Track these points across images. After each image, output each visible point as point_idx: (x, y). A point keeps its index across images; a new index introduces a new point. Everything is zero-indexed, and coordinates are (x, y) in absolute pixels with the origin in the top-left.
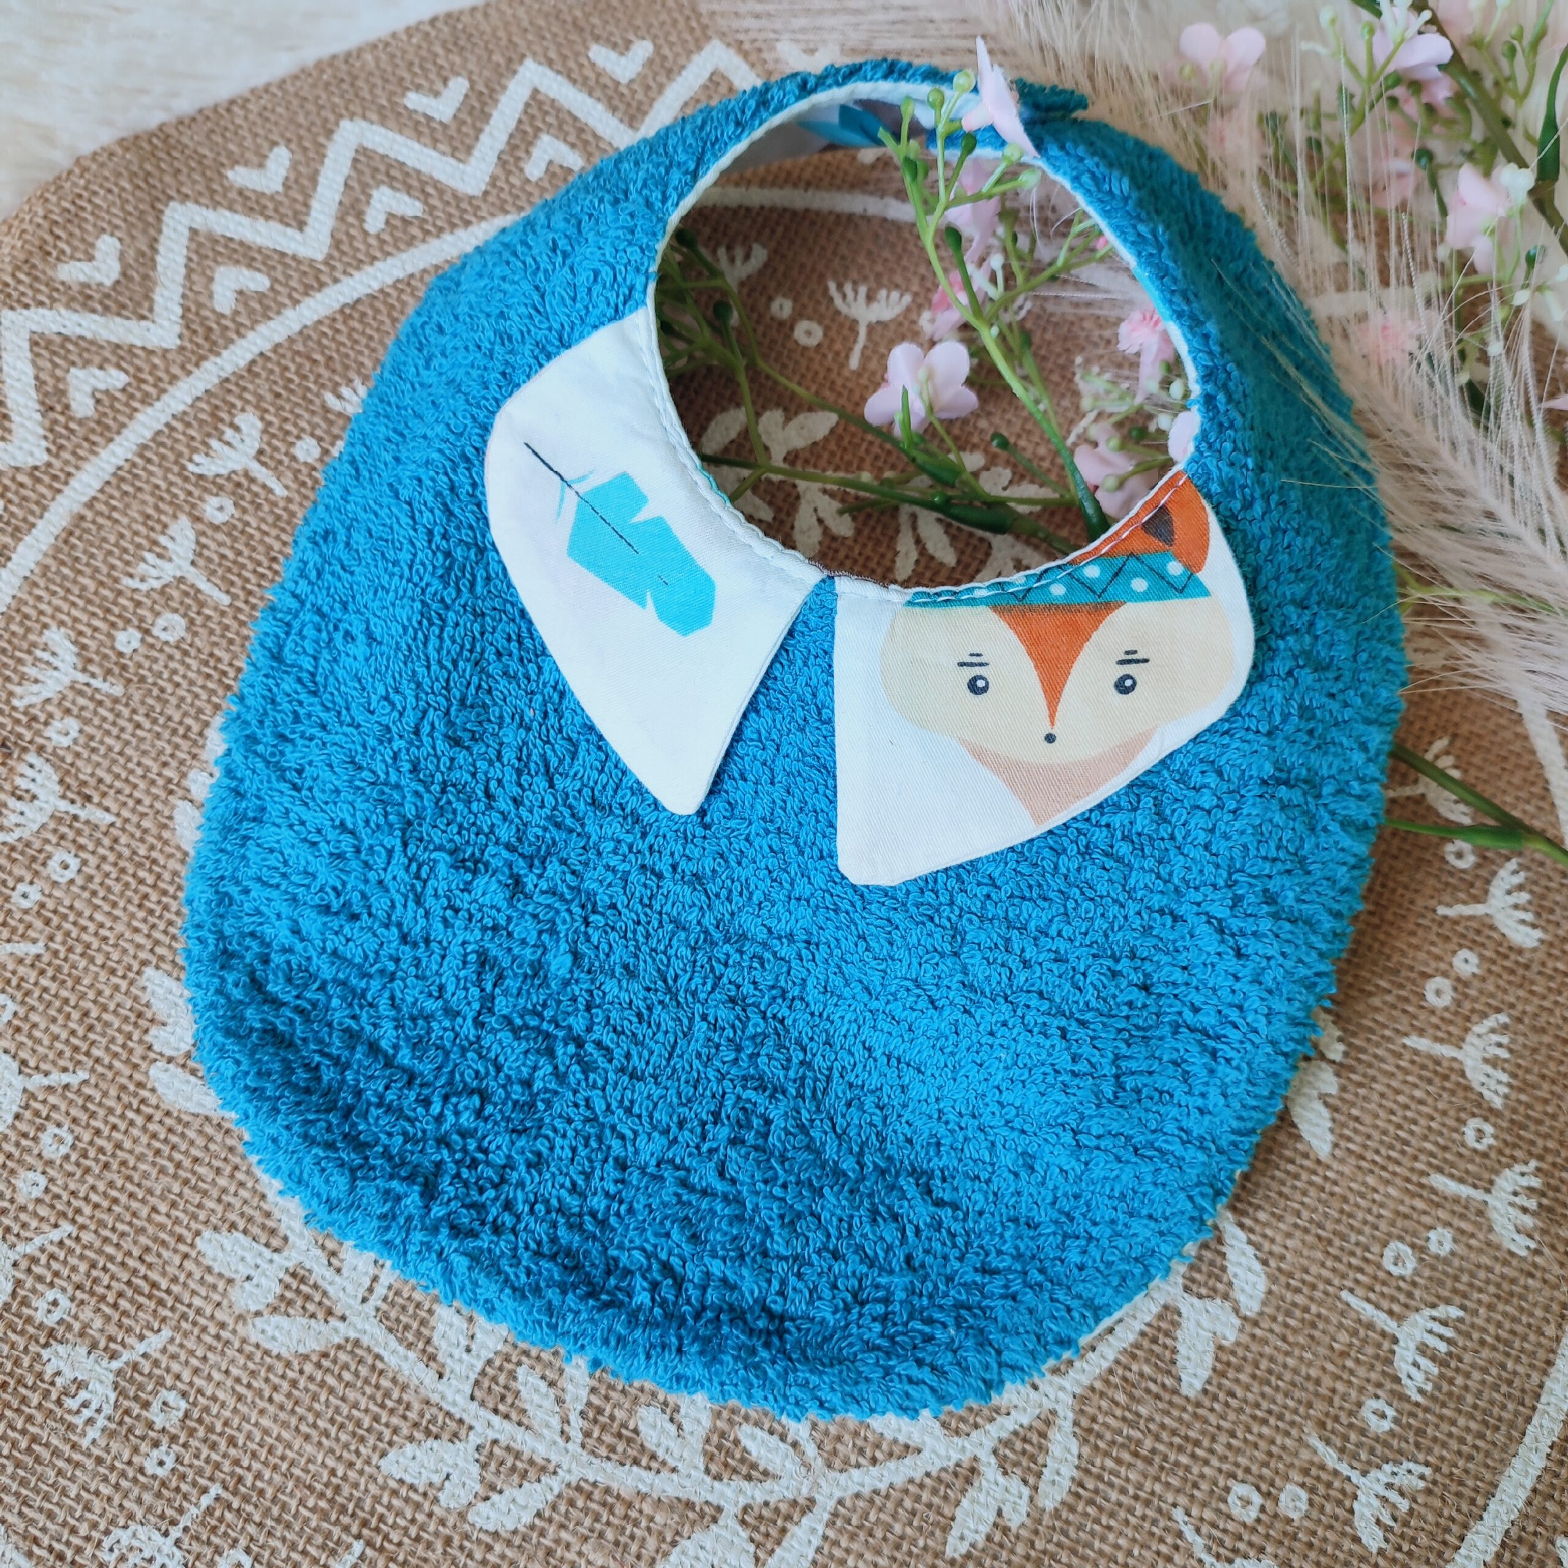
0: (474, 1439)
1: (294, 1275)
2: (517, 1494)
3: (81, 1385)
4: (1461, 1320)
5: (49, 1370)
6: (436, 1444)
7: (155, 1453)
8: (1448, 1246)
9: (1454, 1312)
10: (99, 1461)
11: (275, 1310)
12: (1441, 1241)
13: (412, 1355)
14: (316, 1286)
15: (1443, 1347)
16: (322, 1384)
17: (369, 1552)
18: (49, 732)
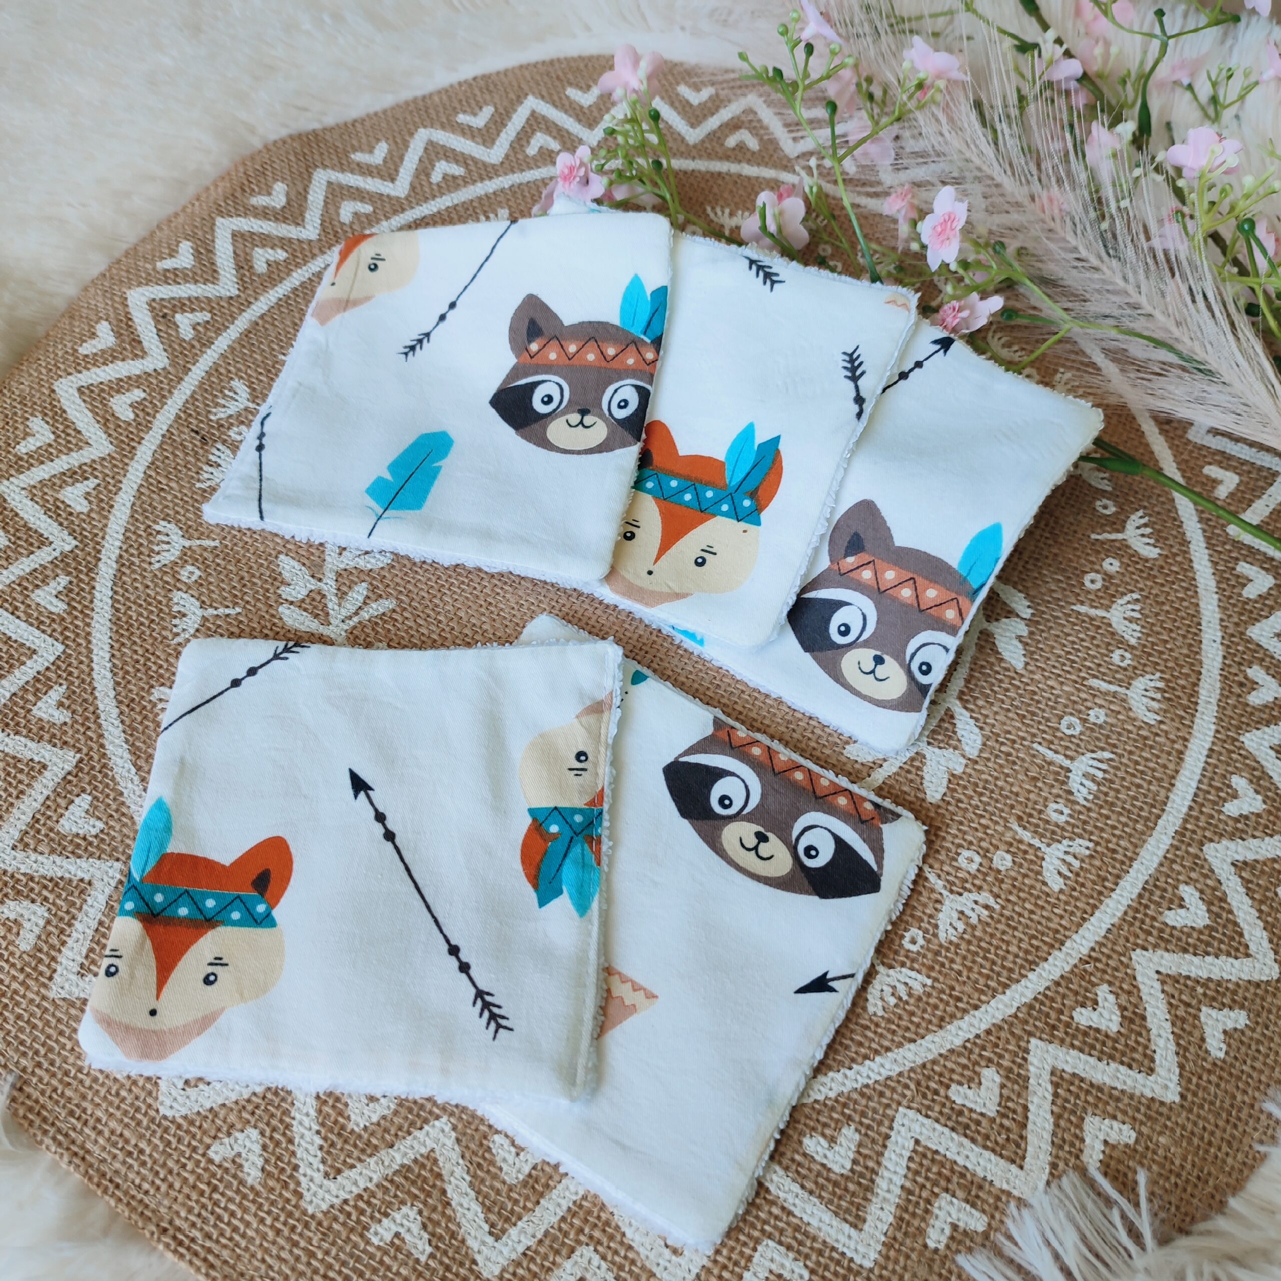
4: (1111, 760)
9: (1107, 755)
12: (1098, 716)
15: (1100, 774)
18: (231, 433)
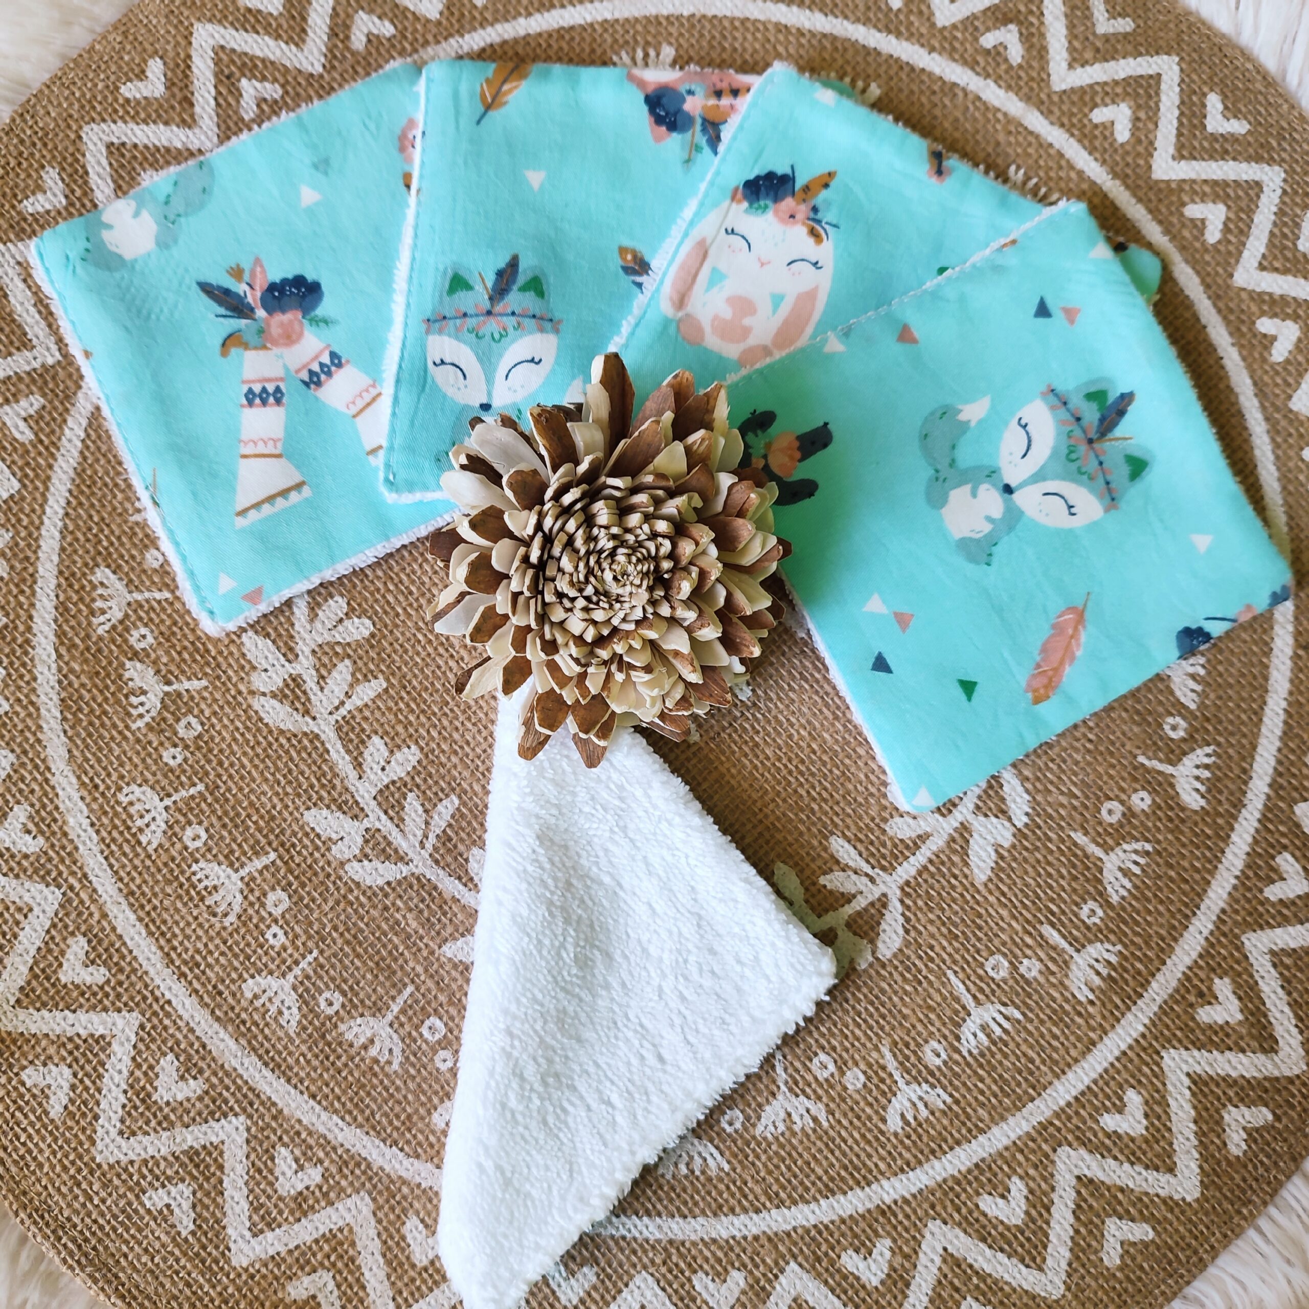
0: (366, 823)
1: (294, 680)
2: (379, 865)
3: (144, 693)
4: (1019, 1022)
5: (127, 675)
6: (342, 816)
7: (172, 750)
8: (1034, 973)
9: (1018, 1015)
10: (138, 741)
11: (274, 696)
12: (1031, 968)
13: (347, 758)
14: (305, 692)
15: (998, 1031)
16: (287, 752)
17: (278, 862)
